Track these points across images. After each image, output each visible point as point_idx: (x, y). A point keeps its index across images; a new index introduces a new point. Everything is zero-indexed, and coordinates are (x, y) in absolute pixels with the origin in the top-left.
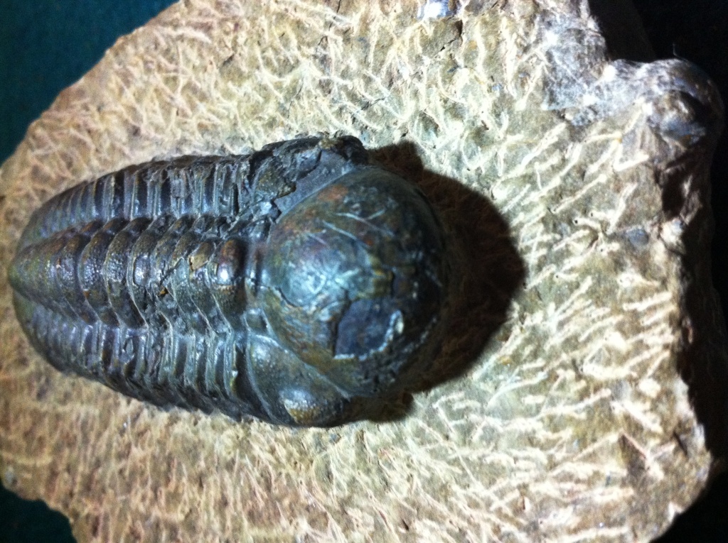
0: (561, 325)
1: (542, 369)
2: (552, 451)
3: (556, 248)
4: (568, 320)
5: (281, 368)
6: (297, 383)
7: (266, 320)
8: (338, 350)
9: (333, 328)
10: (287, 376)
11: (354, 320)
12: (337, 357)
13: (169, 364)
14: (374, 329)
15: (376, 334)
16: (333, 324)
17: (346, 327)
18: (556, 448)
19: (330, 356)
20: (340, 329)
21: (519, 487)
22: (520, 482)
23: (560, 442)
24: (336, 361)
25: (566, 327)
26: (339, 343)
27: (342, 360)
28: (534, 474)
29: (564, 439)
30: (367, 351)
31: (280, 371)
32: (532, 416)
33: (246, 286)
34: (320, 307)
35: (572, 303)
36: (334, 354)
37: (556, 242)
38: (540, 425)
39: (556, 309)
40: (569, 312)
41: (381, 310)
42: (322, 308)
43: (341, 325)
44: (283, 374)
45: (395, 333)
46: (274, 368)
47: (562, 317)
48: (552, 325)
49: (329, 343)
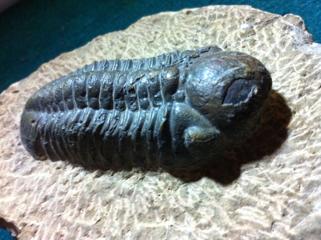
0: (312, 113)
1: (306, 129)
2: (313, 161)
3: (306, 88)
4: (315, 111)
5: (190, 116)
6: (196, 123)
7: (186, 95)
8: (225, 101)
9: (225, 89)
10: (192, 120)
11: (235, 87)
12: (223, 105)
13: (122, 125)
14: (243, 92)
15: (244, 94)
16: (226, 88)
17: (231, 90)
18: (315, 159)
19: (220, 104)
20: (228, 91)
21: (297, 179)
22: (298, 177)
23: (316, 157)
24: (223, 107)
25: (314, 114)
26: (226, 98)
27: (225, 106)
28: (304, 173)
29: (318, 155)
30: (239, 102)
31: (189, 117)
32: (302, 149)
33: (180, 80)
34: (220, 81)
35: (316, 106)
36: (223, 103)
37: (307, 86)
38: (306, 152)
39: (309, 108)
40: (315, 109)
41: (248, 84)
42: (221, 81)
43: (229, 89)
44: (190, 119)
45: (253, 94)
46: (186, 116)
47: (312, 111)
48: (308, 114)
49: (222, 97)
